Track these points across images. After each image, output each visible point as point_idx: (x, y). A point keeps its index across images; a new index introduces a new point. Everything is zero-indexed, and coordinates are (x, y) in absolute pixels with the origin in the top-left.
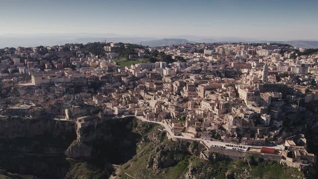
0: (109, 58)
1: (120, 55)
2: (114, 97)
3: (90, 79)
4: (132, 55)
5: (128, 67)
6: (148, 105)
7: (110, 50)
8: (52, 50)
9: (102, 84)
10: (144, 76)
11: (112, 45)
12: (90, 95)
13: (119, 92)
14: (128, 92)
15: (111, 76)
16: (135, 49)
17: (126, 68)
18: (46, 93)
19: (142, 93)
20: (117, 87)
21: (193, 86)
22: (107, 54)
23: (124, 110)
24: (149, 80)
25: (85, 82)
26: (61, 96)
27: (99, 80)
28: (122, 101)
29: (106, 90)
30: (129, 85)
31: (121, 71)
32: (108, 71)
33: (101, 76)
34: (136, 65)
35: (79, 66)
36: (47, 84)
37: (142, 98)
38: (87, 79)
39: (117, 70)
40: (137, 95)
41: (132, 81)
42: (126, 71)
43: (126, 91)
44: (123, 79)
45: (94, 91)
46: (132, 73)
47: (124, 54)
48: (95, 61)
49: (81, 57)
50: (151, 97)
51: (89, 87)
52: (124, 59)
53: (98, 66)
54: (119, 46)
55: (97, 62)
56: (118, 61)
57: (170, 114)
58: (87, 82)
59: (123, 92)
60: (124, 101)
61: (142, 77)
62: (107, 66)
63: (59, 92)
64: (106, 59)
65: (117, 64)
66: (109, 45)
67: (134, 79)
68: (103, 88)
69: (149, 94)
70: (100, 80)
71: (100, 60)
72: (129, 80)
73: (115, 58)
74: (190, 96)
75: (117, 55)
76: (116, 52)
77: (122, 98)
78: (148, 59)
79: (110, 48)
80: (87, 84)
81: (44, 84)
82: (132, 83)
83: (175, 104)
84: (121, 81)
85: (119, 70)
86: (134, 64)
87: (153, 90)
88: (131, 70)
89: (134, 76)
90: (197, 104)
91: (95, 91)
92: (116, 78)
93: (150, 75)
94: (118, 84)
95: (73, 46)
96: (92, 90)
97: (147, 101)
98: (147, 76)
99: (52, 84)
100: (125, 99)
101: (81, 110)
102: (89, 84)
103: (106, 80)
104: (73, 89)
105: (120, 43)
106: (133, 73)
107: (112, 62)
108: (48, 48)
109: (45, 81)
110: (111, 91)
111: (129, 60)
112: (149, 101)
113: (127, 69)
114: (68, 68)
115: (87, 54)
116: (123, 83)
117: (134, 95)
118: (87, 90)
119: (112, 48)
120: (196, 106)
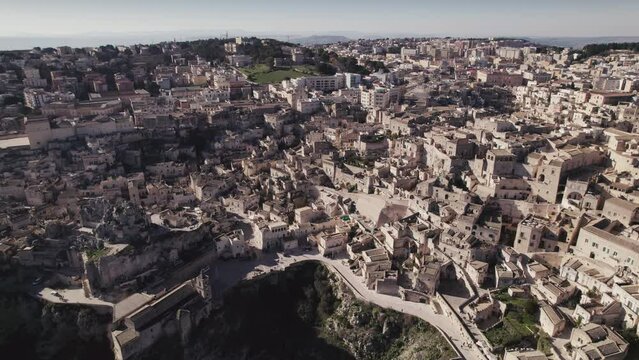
0: (234, 65)
1: (255, 59)
2: (247, 172)
3: (184, 121)
4: (280, 60)
5: (275, 86)
6: (353, 209)
7: (235, 51)
8: (128, 51)
9: (214, 133)
10: (318, 110)
11: (239, 42)
12: (181, 168)
13: (260, 159)
14: (284, 157)
15: (238, 111)
16: (283, 48)
17: (272, 88)
18: (58, 169)
19: (329, 169)
20: (255, 142)
21: (510, 159)
22: (230, 57)
23: (280, 234)
24: (332, 121)
25: (171, 129)
26: (99, 177)
27: (208, 124)
28: (271, 193)
29: (225, 149)
30: (284, 134)
31: (261, 97)
32: (232, 98)
33: (213, 113)
34: (294, 82)
35: (168, 85)
36: (67, 140)
37: (327, 182)
38: (177, 122)
39: (252, 94)
40: (312, 173)
41: (289, 123)
42: (272, 96)
43: (278, 153)
44: (268, 119)
45: (194, 155)
46: (286, 100)
47: (264, 57)
48: (203, 74)
49: (178, 64)
50: (357, 180)
51: (184, 143)
52: (265, 67)
53: (210, 83)
54: (252, 43)
55: (208, 75)
56: (253, 72)
57: (451, 267)
58: (178, 130)
59: (271, 157)
60: (276, 190)
61: (313, 113)
62: (229, 85)
63: (93, 167)
64: (227, 68)
65: (250, 78)
66: (233, 41)
67: (295, 117)
68: (217, 145)
69: (350, 173)
70: (210, 122)
71: (214, 70)
72: (281, 121)
73: (246, 64)
74: (504, 192)
75: (249, 58)
76: (247, 53)
77: (272, 183)
78: (313, 68)
79: (234, 46)
80: (177, 134)
81: (57, 141)
82: (289, 128)
83: (460, 225)
84: (262, 123)
85: (256, 95)
86: (288, 79)
87: (360, 159)
88: (284, 94)
89: (294, 112)
90: (552, 237)
91: (198, 154)
92: (250, 114)
93: (334, 106)
94: (256, 132)
95: (170, 44)
96: (191, 151)
97: (346, 195)
98: (327, 109)
99: (78, 141)
100: (280, 184)
101: (133, 259)
102: (183, 133)
103: (225, 123)
104: (137, 153)
105: (253, 39)
106: (290, 101)
107: (239, 74)
108: (120, 49)
109: (62, 133)
110: (240, 153)
111: (275, 69)
112: (352, 196)
113: (274, 90)
114: (143, 91)
115: (190, 59)
116: (268, 131)
117: (305, 172)
118: (176, 154)
119: (239, 47)
120: (548, 242)
